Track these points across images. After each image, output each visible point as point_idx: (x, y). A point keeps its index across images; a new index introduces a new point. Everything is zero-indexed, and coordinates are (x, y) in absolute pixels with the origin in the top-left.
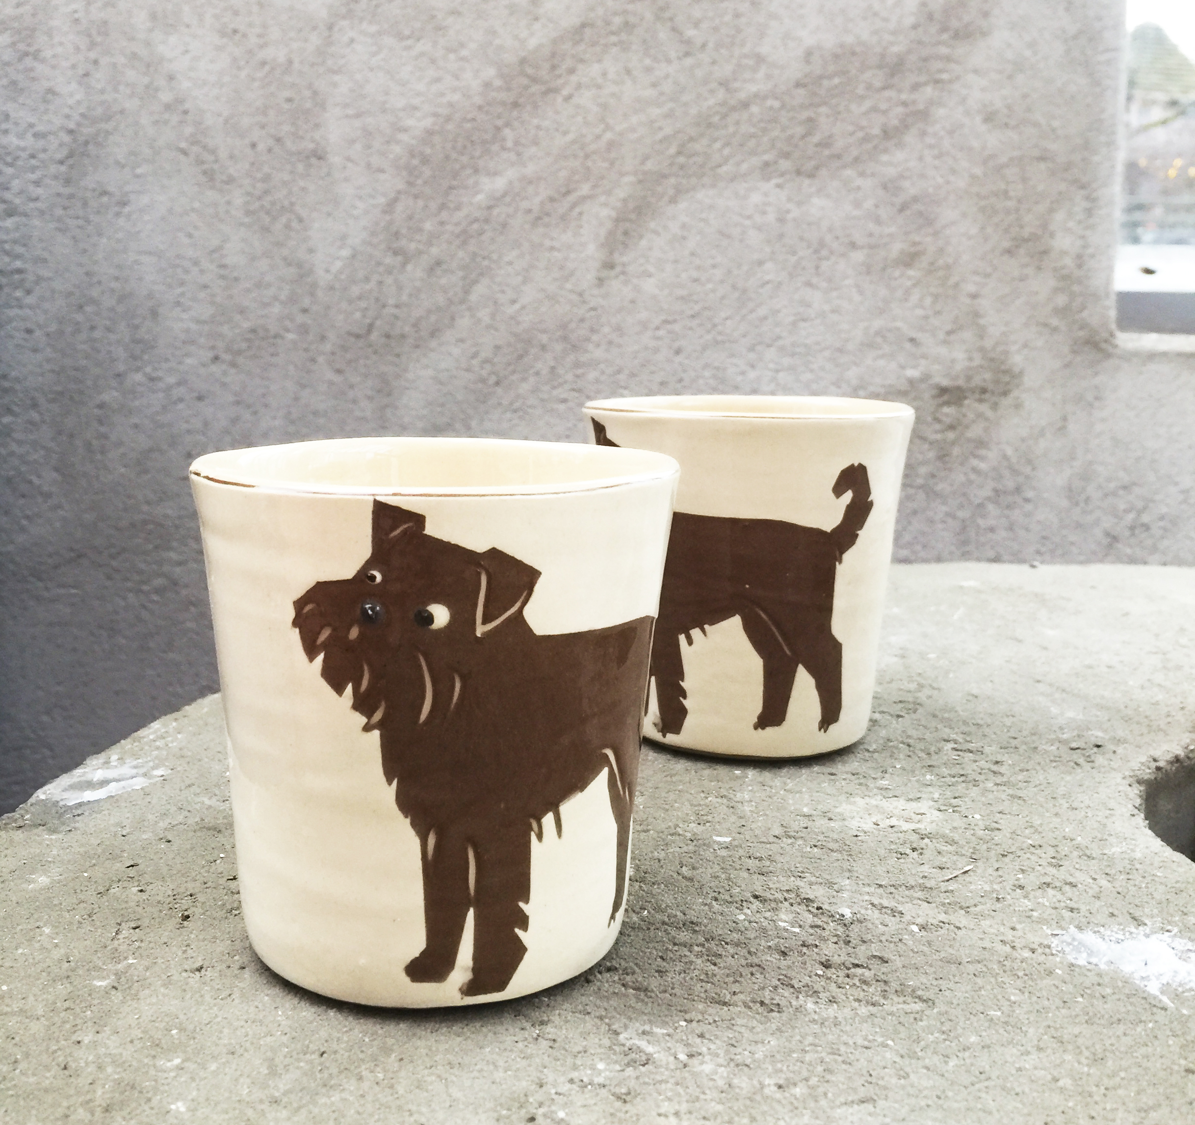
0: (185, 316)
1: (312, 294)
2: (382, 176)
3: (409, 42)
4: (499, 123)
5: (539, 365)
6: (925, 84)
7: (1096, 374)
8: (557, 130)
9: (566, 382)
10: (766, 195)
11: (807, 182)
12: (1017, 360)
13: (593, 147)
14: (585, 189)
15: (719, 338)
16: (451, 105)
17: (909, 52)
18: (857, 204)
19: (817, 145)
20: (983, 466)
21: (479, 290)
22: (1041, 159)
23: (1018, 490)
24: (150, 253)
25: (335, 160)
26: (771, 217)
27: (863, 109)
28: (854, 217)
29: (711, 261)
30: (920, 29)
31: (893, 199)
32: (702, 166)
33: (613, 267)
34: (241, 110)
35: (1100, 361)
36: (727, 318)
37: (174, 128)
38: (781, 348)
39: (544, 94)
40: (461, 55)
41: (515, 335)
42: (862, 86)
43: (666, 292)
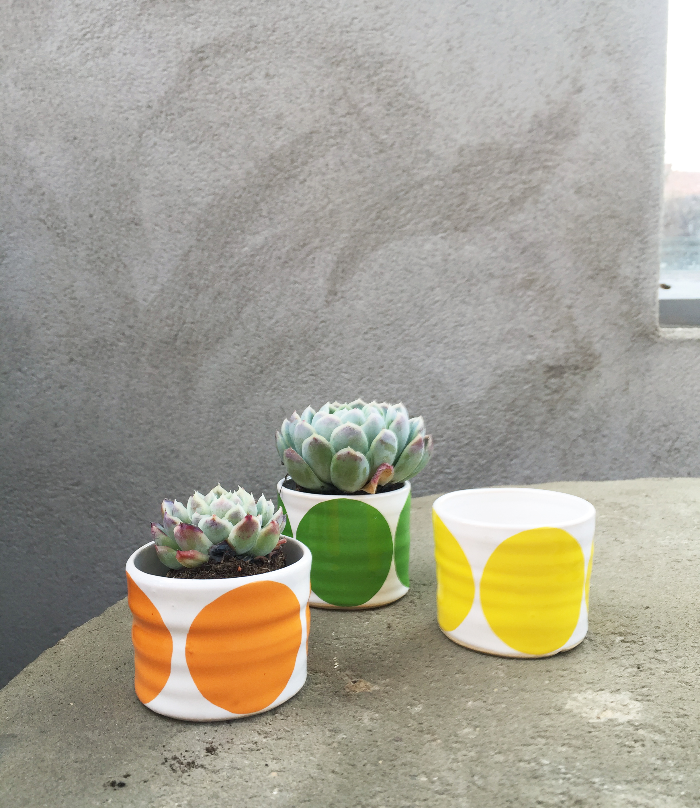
0: (48, 332)
1: (136, 316)
2: (180, 236)
3: (194, 145)
4: (258, 199)
5: (289, 359)
6: (538, 169)
7: (647, 354)
8: (295, 203)
9: (307, 370)
10: (435, 244)
11: (462, 235)
12: (597, 347)
13: (321, 214)
14: (316, 242)
15: (407, 338)
16: (223, 187)
17: (526, 148)
18: (494, 249)
19: (468, 210)
20: (576, 415)
21: (248, 310)
22: (612, 217)
23: (598, 430)
24: (23, 290)
25: (148, 225)
26: (438, 259)
27: (497, 186)
28: (492, 258)
29: (400, 288)
30: (534, 133)
31: (518, 245)
32: (393, 226)
33: (336, 294)
34: (81, 192)
35: (650, 346)
36: (411, 325)
37: (35, 205)
38: (447, 344)
39: (287, 179)
40: (230, 153)
41: (273, 340)
42: (497, 171)
43: (371, 309)
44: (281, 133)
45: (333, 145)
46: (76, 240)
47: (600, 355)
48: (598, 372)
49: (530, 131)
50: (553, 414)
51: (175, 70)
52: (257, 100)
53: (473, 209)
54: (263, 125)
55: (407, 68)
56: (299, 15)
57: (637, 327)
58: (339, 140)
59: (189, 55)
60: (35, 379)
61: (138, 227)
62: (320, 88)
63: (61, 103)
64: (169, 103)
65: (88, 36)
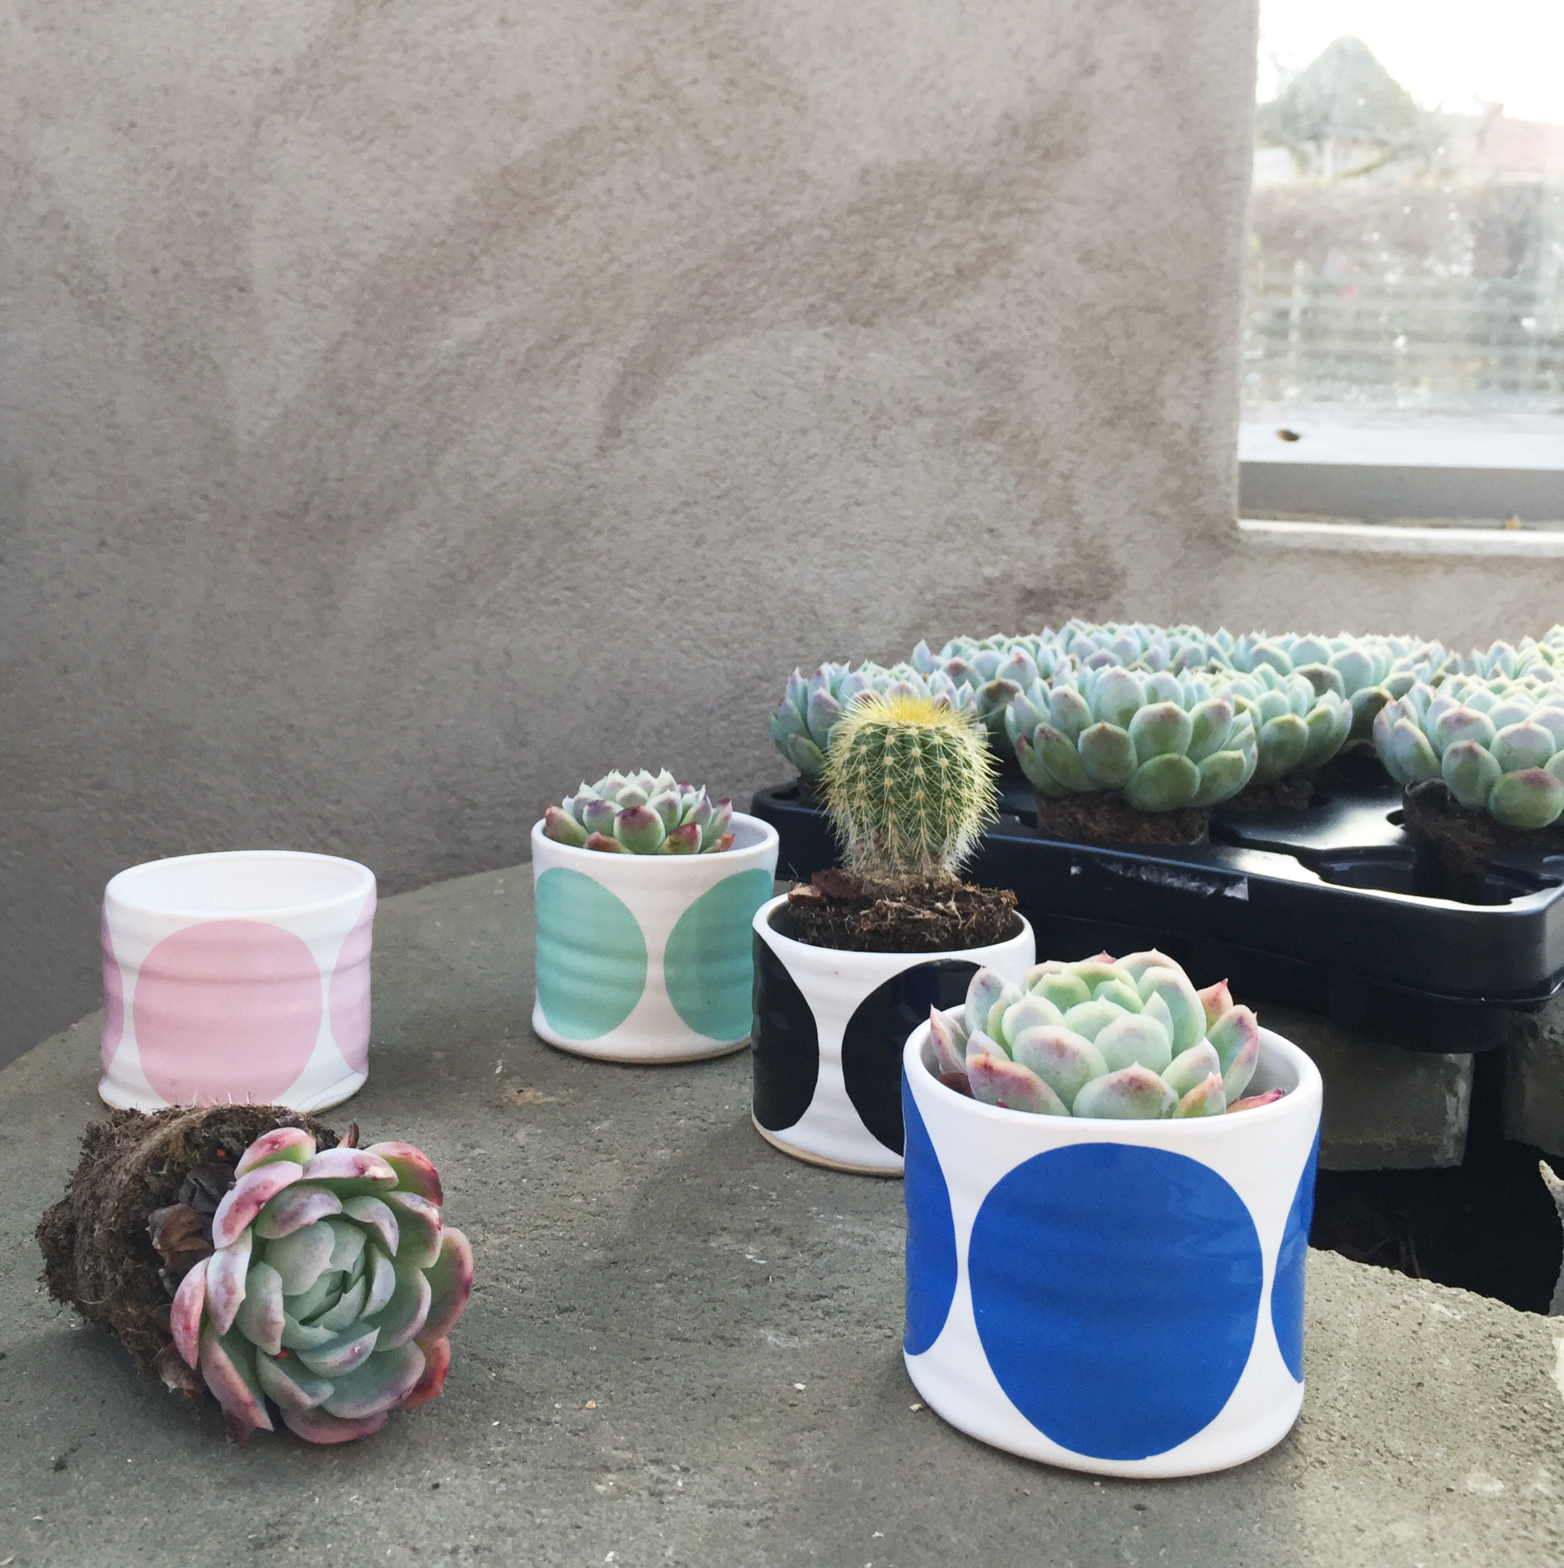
0: (61, 489)
1: (230, 464)
2: (323, 314)
4: (476, 250)
5: (524, 557)
6: (1010, 214)
7: (1213, 575)
8: (547, 259)
9: (557, 578)
10: (811, 346)
11: (863, 331)
12: (1119, 557)
13: (595, 281)
14: (584, 334)
15: (752, 525)
16: (412, 225)
18: (924, 361)
19: (875, 286)
21: (448, 461)
22: (1148, 310)
24: (16, 408)
26: (818, 375)
27: (933, 243)
28: (921, 377)
29: (743, 429)
30: (1003, 145)
31: (970, 355)
32: (733, 309)
33: (618, 434)
34: (139, 225)
35: (1219, 559)
36: (761, 501)
37: (51, 247)
38: (829, 539)
39: (532, 213)
40: (426, 162)
41: (493, 518)
42: (931, 214)
43: (687, 465)
44: (525, 127)
45: (623, 154)
46: (124, 315)
47: (1124, 574)
48: (1117, 603)
49: (996, 143)
52: (482, 67)
53: (886, 283)
54: (491, 113)
55: (766, 17)
57: (1195, 520)
60: (29, 578)
61: (244, 295)
62: (603, 48)
64: (315, 65)
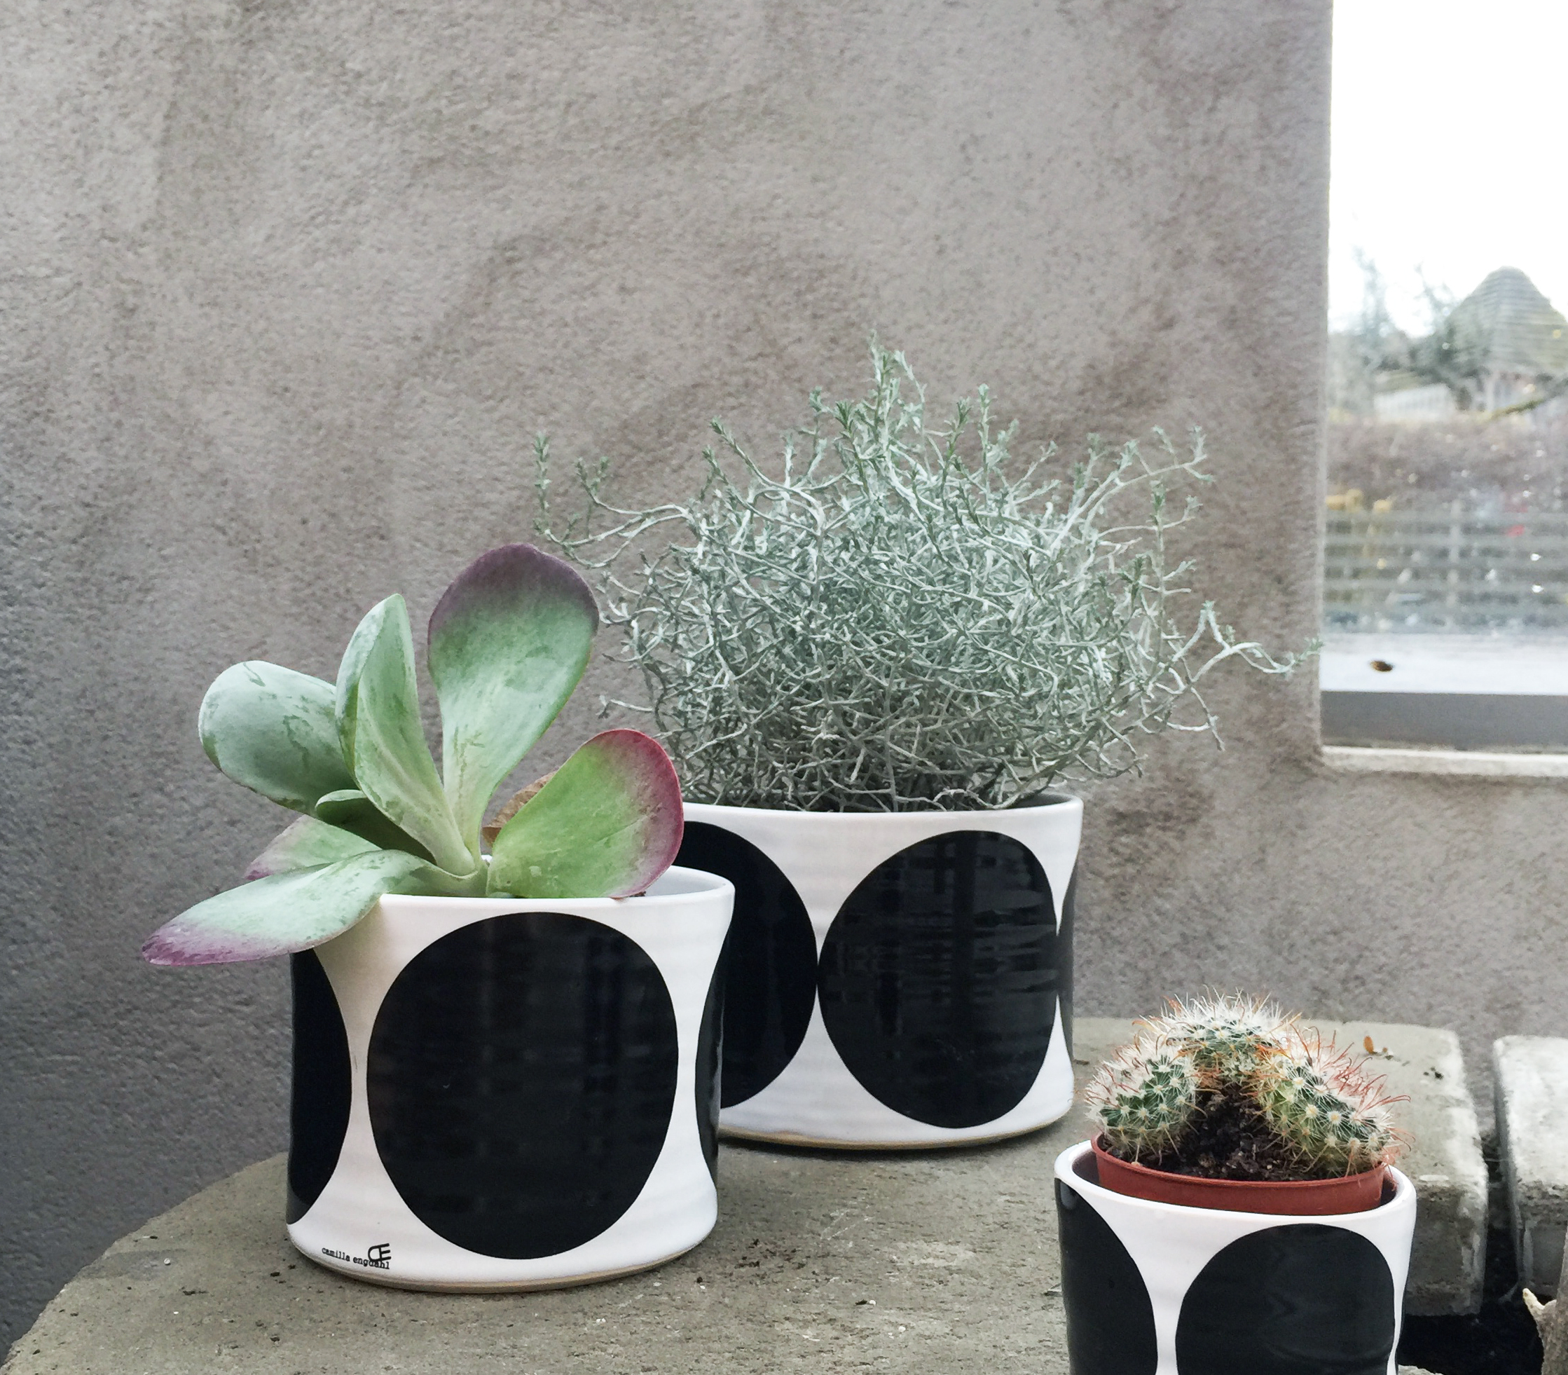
3: (491, 403)
7: (1299, 797)
12: (1207, 780)
17: (1075, 420)
20: (1167, 906)
23: (1210, 935)
25: (402, 540)
30: (1088, 394)
34: (290, 479)
35: (1303, 782)
37: (211, 502)
40: (552, 418)
44: (643, 385)
45: (733, 408)
46: (277, 562)
47: (1211, 797)
48: (1208, 826)
49: (1082, 393)
50: (1124, 902)
51: (464, 277)
52: (602, 330)
54: (611, 373)
55: (865, 280)
56: (681, 190)
57: (1280, 745)
58: (743, 400)
59: (489, 253)
60: (186, 807)
61: (384, 542)
62: (714, 311)
63: (266, 331)
64: (451, 332)
65: (321, 219)
